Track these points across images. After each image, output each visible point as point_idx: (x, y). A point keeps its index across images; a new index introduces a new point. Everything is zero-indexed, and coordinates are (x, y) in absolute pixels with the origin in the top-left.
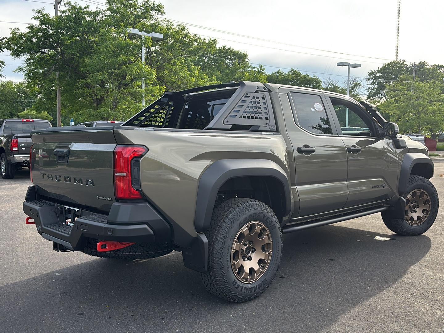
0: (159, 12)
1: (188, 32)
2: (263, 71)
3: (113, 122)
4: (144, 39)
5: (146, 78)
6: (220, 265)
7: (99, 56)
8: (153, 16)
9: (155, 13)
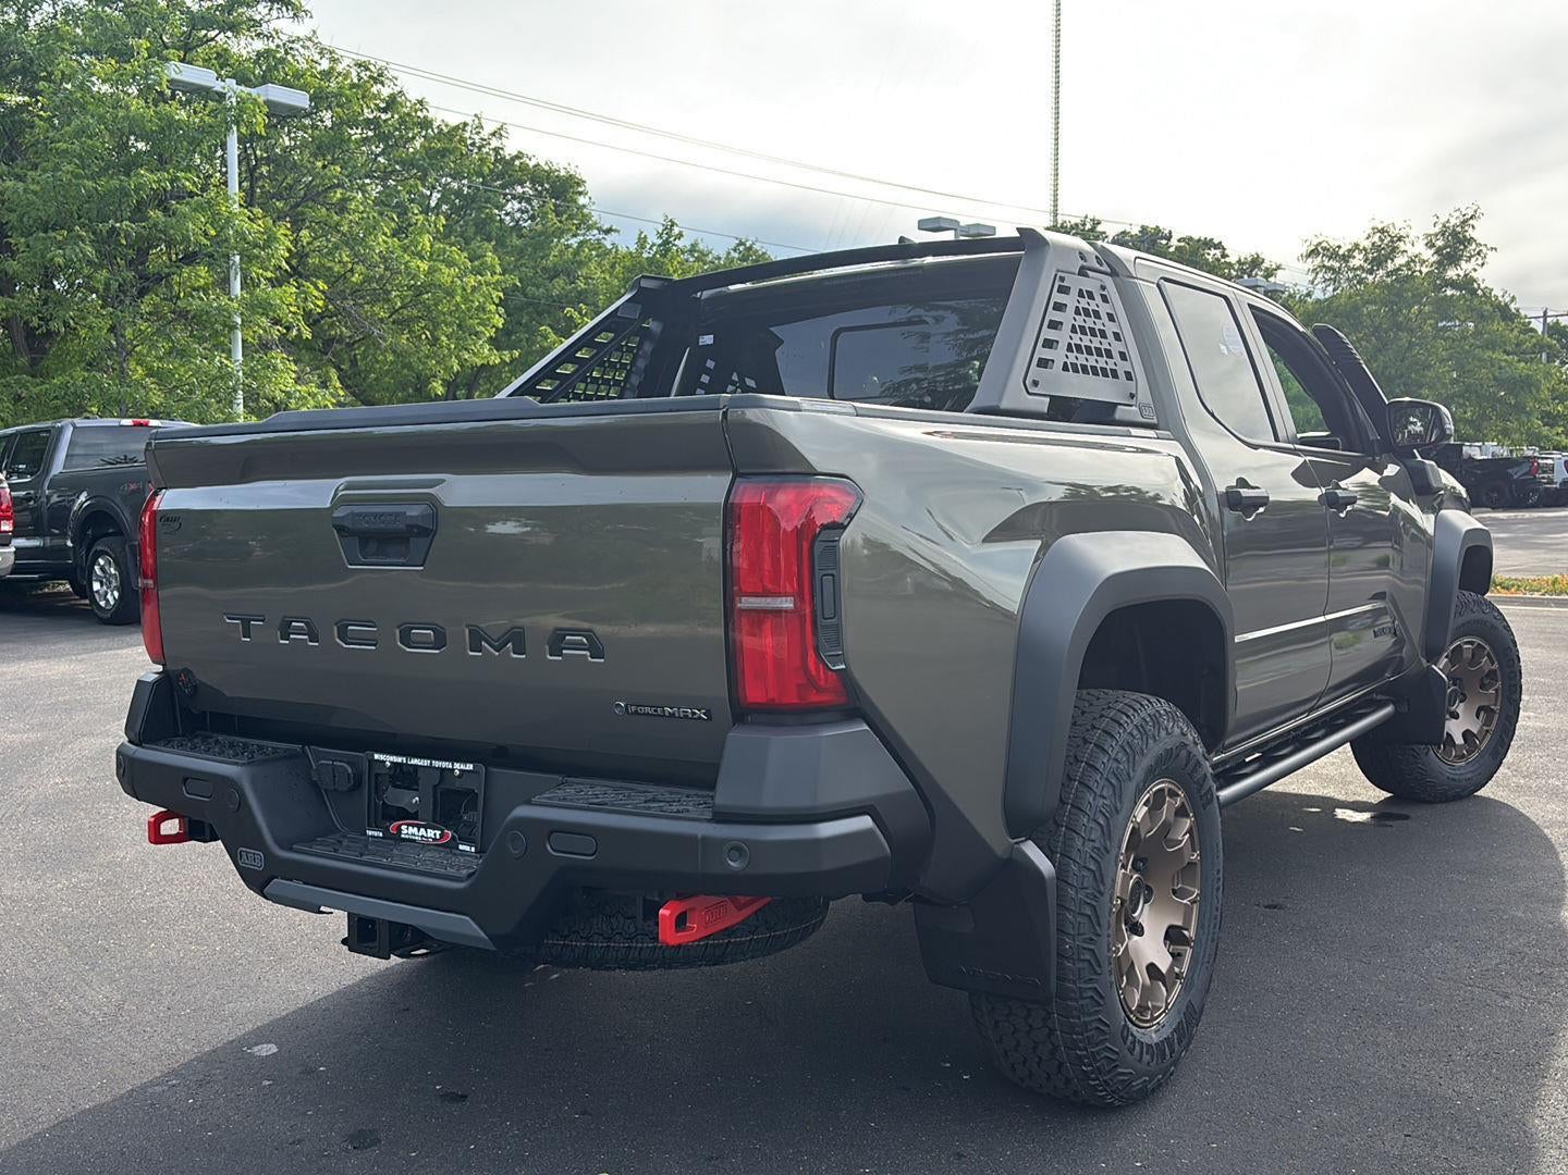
0: (284, 9)
1: (397, 89)
2: (677, 242)
3: (141, 425)
4: (235, 104)
5: (248, 259)
6: (1091, 964)
7: (56, 168)
8: (258, 23)
9: (266, 10)
